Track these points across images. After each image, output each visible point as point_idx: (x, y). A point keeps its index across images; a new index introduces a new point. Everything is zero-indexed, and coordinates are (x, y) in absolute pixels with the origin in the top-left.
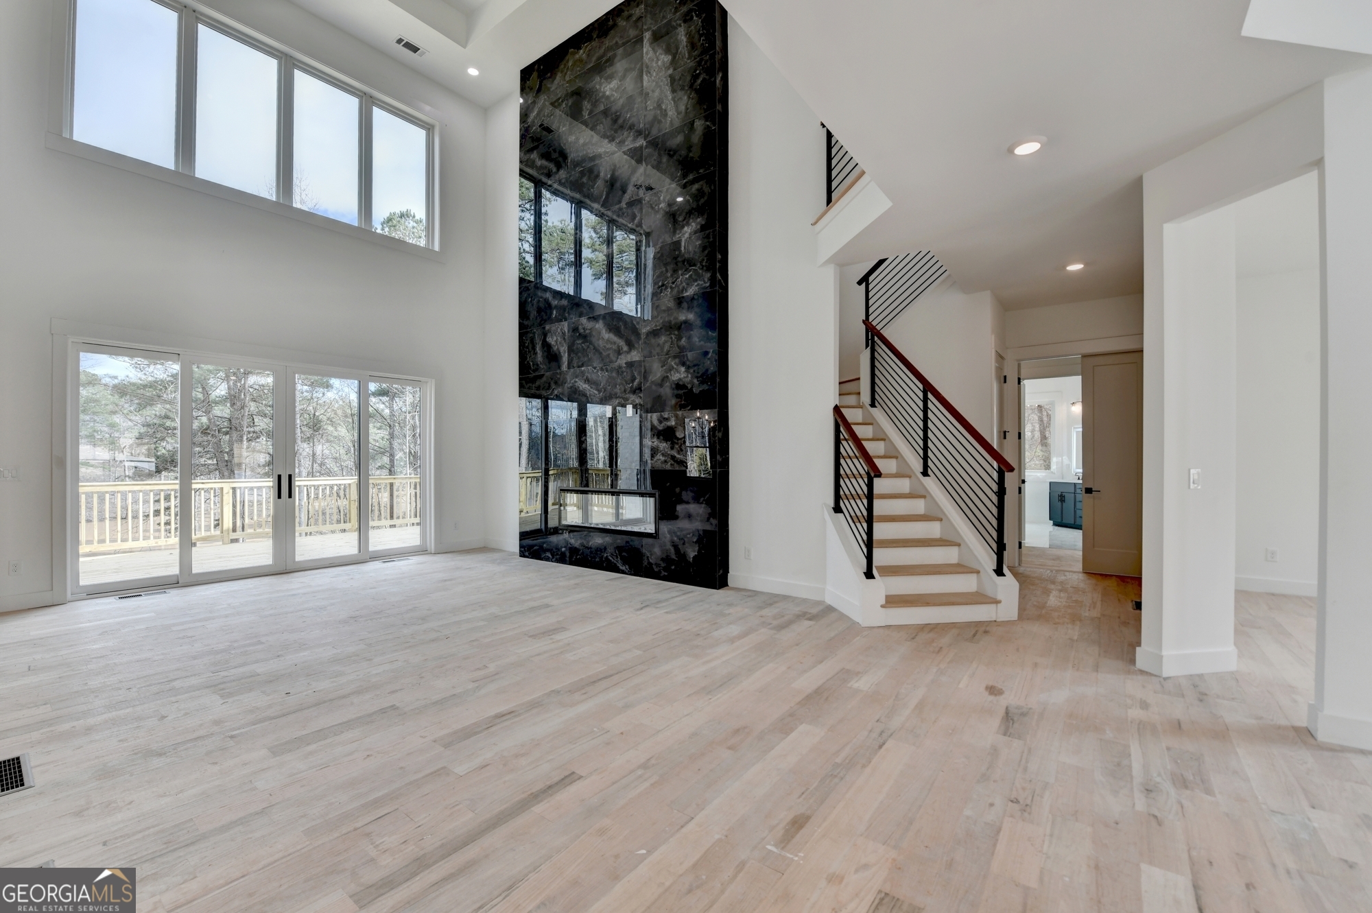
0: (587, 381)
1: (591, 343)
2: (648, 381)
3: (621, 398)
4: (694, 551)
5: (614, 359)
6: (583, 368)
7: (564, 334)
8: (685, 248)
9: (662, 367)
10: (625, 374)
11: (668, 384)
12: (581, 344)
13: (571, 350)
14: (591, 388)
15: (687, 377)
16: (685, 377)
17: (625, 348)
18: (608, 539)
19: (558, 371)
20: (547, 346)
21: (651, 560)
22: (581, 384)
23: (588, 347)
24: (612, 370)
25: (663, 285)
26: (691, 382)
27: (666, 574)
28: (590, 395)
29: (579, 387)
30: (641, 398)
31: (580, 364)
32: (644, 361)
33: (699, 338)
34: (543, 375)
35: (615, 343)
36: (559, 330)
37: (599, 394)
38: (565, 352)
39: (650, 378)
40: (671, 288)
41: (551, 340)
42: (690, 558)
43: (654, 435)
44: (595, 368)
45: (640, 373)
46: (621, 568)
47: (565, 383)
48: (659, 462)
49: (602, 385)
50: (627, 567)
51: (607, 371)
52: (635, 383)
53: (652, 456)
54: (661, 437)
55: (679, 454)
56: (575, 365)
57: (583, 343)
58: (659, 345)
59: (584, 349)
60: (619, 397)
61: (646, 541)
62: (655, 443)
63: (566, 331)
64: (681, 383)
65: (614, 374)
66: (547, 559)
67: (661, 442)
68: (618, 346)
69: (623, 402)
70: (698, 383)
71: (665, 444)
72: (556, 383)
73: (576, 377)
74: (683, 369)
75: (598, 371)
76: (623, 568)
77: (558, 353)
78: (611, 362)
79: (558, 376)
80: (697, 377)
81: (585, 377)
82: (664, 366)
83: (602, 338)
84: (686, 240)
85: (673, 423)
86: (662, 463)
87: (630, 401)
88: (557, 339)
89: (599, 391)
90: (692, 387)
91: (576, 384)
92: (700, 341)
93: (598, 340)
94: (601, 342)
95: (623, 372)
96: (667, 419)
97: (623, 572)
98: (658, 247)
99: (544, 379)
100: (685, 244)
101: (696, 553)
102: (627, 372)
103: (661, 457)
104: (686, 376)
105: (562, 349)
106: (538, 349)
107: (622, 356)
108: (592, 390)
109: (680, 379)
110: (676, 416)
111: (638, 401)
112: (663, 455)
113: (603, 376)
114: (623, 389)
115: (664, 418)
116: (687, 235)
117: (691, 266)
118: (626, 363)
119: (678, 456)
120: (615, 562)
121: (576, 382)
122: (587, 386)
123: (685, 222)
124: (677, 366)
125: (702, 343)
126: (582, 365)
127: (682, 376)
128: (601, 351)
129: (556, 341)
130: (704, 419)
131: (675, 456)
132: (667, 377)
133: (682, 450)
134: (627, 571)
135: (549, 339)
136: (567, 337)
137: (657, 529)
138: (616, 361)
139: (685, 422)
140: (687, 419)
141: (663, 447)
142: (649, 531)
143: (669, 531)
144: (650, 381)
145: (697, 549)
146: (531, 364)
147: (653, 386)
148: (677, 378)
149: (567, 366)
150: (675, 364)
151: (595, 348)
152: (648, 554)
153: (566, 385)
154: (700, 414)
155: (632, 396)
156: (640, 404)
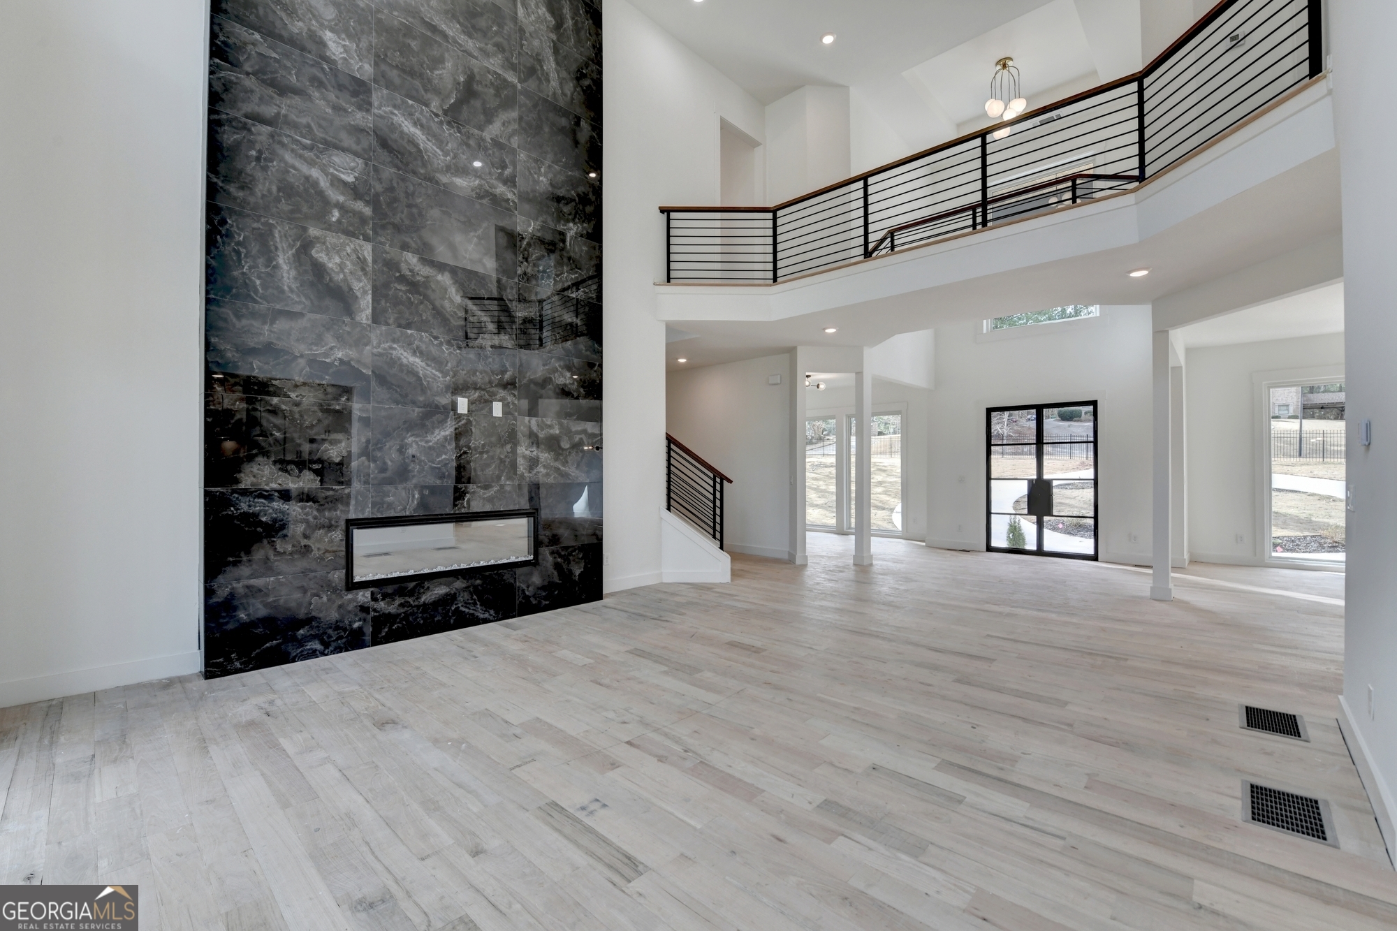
0: (417, 352)
1: (426, 297)
2: (524, 377)
3: (484, 390)
4: (580, 568)
6: (409, 332)
8: (570, 245)
9: (544, 365)
10: (491, 360)
11: (550, 386)
12: (405, 292)
15: (573, 383)
16: (570, 384)
17: (491, 327)
18: (459, 584)
19: (347, 320)
21: (527, 593)
22: (405, 354)
23: (422, 303)
24: (469, 349)
25: (544, 271)
27: (547, 602)
28: (425, 376)
29: (399, 358)
30: (515, 396)
31: (403, 322)
32: (519, 351)
33: (585, 347)
34: (301, 315)
35: (473, 314)
37: (444, 377)
38: (365, 293)
39: (528, 374)
40: (555, 280)
41: (325, 258)
42: (575, 576)
43: (533, 443)
44: (436, 338)
45: (513, 365)
46: (482, 616)
47: (366, 345)
48: (540, 475)
49: (449, 365)
50: (492, 612)
51: (459, 348)
52: (506, 376)
53: (531, 469)
54: (543, 447)
55: (564, 466)
56: (391, 321)
57: (409, 291)
59: (412, 303)
60: (480, 388)
61: (519, 571)
62: (535, 453)
63: (370, 259)
64: (566, 389)
65: (472, 356)
66: (313, 654)
67: (542, 452)
68: (480, 321)
69: (487, 397)
70: (584, 393)
71: (546, 455)
73: (394, 341)
74: (568, 374)
75: (441, 344)
76: (487, 615)
77: (345, 288)
79: (347, 329)
81: (415, 346)
82: (547, 365)
83: (450, 298)
84: (572, 237)
85: (557, 432)
86: (543, 476)
87: (498, 397)
88: (343, 263)
89: (445, 374)
91: (394, 353)
92: (586, 351)
93: (443, 298)
94: (447, 304)
96: (550, 427)
97: (485, 621)
98: (538, 223)
99: (304, 322)
100: (570, 240)
101: (582, 570)
102: (494, 359)
103: (542, 470)
104: (571, 381)
105: (357, 286)
106: (280, 261)
108: (429, 368)
109: (565, 385)
110: (561, 425)
111: (510, 399)
112: (545, 467)
113: (451, 353)
114: (487, 379)
115: (546, 425)
116: (573, 233)
117: (576, 268)
118: (491, 347)
119: (562, 468)
120: (472, 611)
121: (391, 348)
122: (418, 360)
123: (570, 217)
124: (562, 369)
125: (588, 353)
126: (408, 326)
127: (568, 382)
128: (448, 316)
129: (342, 266)
130: (590, 431)
131: (559, 469)
132: (550, 378)
133: (567, 462)
134: (491, 618)
135: (319, 254)
136: (369, 269)
137: (536, 554)
138: (476, 339)
139: (571, 431)
140: (574, 429)
141: (546, 459)
142: (524, 559)
143: (552, 553)
144: (527, 379)
145: (582, 565)
146: (258, 282)
147: (532, 385)
148: (562, 383)
149: (370, 317)
150: (560, 366)
151: (434, 308)
152: (524, 586)
153: (368, 348)
154: (586, 426)
155: (501, 391)
156: (513, 404)
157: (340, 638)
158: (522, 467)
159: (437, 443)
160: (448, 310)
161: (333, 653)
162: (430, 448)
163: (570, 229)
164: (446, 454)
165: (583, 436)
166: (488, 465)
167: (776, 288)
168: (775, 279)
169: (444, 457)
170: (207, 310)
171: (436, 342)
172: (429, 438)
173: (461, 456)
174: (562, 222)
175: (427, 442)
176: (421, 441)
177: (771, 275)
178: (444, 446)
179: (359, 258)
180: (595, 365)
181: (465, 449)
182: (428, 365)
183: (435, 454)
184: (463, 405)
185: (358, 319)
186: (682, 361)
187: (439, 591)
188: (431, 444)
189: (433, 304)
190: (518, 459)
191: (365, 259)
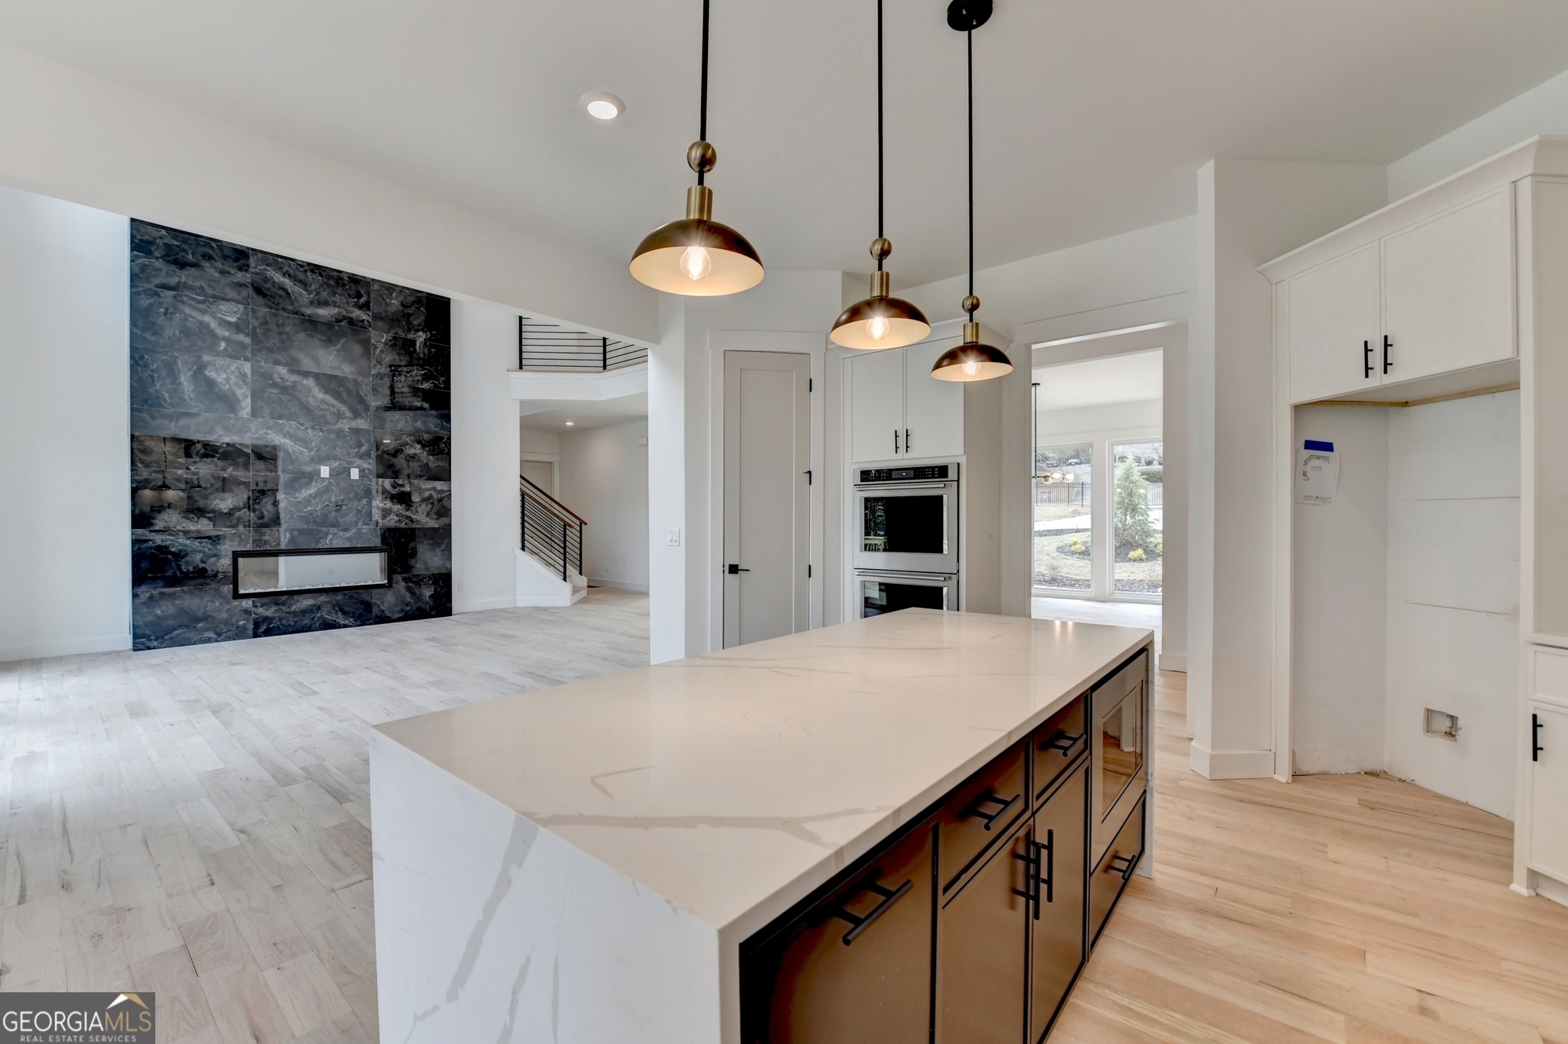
0: (287, 435)
1: (294, 397)
2: (378, 450)
3: (343, 460)
4: (430, 592)
5: (333, 421)
6: (281, 421)
8: (420, 349)
9: (396, 440)
10: (348, 438)
11: (402, 455)
12: (277, 394)
13: (255, 396)
15: (423, 453)
16: (420, 453)
17: (349, 414)
18: (323, 598)
19: (232, 416)
20: (206, 380)
21: (383, 608)
22: (277, 437)
23: (291, 400)
24: (330, 431)
26: (427, 458)
27: (403, 616)
28: (294, 452)
29: (273, 440)
30: (370, 463)
31: (276, 415)
32: (373, 431)
33: (435, 424)
34: (198, 415)
35: (333, 406)
37: (309, 452)
38: (245, 396)
39: (382, 447)
40: (406, 376)
41: (215, 375)
43: (386, 498)
44: (302, 425)
45: (368, 441)
46: (342, 622)
47: (247, 432)
48: (393, 522)
49: (313, 443)
50: (352, 620)
51: (321, 431)
52: (362, 449)
53: (384, 517)
54: (395, 500)
55: (414, 515)
56: (266, 415)
57: (280, 393)
58: (392, 421)
59: (283, 401)
60: (340, 459)
61: (374, 591)
62: (388, 505)
63: (249, 373)
64: (417, 457)
65: (332, 436)
67: (394, 505)
68: (339, 411)
69: (346, 465)
70: (434, 459)
71: (399, 506)
72: (225, 429)
73: (268, 428)
74: (419, 446)
75: (307, 429)
76: (347, 622)
77: (230, 394)
78: (328, 423)
79: (232, 422)
80: (433, 455)
81: (285, 431)
82: (398, 440)
83: (313, 396)
84: (421, 343)
85: (409, 489)
86: (396, 522)
87: (355, 465)
88: (229, 377)
89: (310, 450)
90: (428, 462)
91: (269, 437)
92: (435, 427)
93: (308, 396)
94: (311, 400)
96: (402, 486)
97: (345, 626)
98: (390, 335)
99: (200, 419)
101: (433, 593)
102: (351, 438)
103: (395, 517)
105: (239, 393)
106: (182, 380)
107: (344, 421)
108: (297, 446)
109: (415, 454)
110: (412, 484)
111: (364, 466)
112: (397, 515)
113: (314, 435)
114: (345, 452)
115: (398, 484)
116: (422, 339)
117: (426, 365)
118: (349, 428)
119: (413, 517)
120: (334, 618)
121: (266, 433)
122: (287, 441)
123: (420, 328)
124: (413, 442)
125: (437, 429)
126: (279, 418)
128: (312, 409)
129: (228, 380)
130: (439, 488)
131: (410, 517)
132: (402, 450)
133: (417, 512)
134: (351, 624)
135: (210, 373)
136: (249, 379)
137: (390, 579)
138: (336, 424)
139: (421, 489)
140: (423, 487)
141: (398, 509)
142: (379, 583)
143: (404, 579)
144: (381, 450)
145: (433, 589)
146: (166, 395)
147: (385, 456)
149: (250, 413)
150: (410, 440)
151: (301, 404)
152: (379, 603)
153: (248, 434)
154: (435, 485)
155: (357, 460)
156: (369, 469)
157: (229, 631)
158: (376, 516)
159: (304, 498)
160: (313, 404)
161: (223, 640)
162: (299, 502)
163: (420, 337)
164: (311, 506)
165: (432, 492)
166: (348, 514)
167: (606, 374)
168: (605, 367)
169: (309, 508)
170: (131, 415)
171: (302, 428)
172: (297, 495)
173: (324, 507)
174: (412, 332)
175: (296, 498)
176: (291, 497)
177: (601, 363)
178: (310, 501)
179: (240, 373)
180: (443, 438)
181: (327, 503)
182: (296, 444)
183: (302, 506)
184: (325, 471)
185: (240, 415)
186: (569, 424)
187: (307, 602)
188: (299, 499)
189: (299, 401)
190: (373, 510)
191: (245, 373)
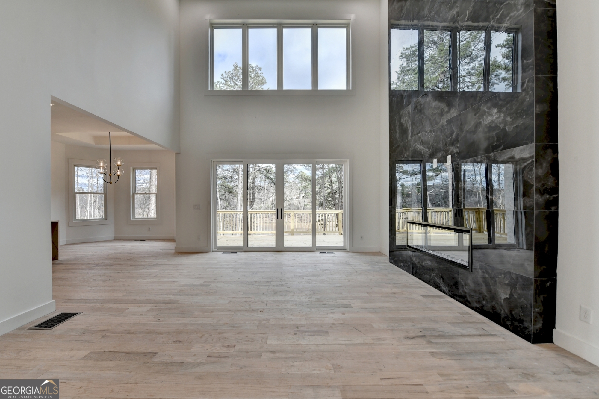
0: (422, 143)
1: (424, 114)
2: (463, 131)
4: (506, 294)
6: (419, 134)
7: (409, 113)
9: (475, 115)
10: (446, 130)
12: (418, 117)
13: (413, 124)
14: (424, 147)
15: (500, 116)
16: (497, 118)
17: (446, 109)
19: (407, 140)
20: (401, 125)
21: (465, 290)
22: (418, 146)
23: (423, 117)
24: (437, 130)
26: (505, 122)
28: (424, 153)
29: (417, 149)
30: (458, 147)
31: (418, 131)
32: (460, 115)
35: (439, 108)
36: (407, 112)
37: (429, 151)
38: (410, 126)
39: (466, 127)
41: (403, 121)
42: (501, 298)
44: (426, 132)
45: (457, 126)
46: (443, 288)
47: (410, 148)
49: (431, 143)
50: (447, 289)
51: (434, 132)
52: (453, 136)
56: (415, 134)
57: (419, 116)
59: (420, 120)
60: (442, 150)
61: (461, 270)
63: (410, 111)
64: (493, 125)
65: (439, 133)
66: (401, 267)
68: (442, 109)
69: (445, 154)
70: (511, 120)
72: (405, 149)
73: (416, 142)
74: (495, 111)
75: (428, 133)
76: (445, 289)
77: (406, 128)
78: (437, 123)
79: (407, 144)
80: (510, 115)
81: (421, 140)
82: (477, 113)
83: (431, 106)
87: (449, 152)
88: (406, 119)
89: (429, 149)
90: (505, 126)
91: (416, 147)
93: (429, 109)
95: (444, 129)
97: (444, 292)
99: (400, 148)
101: (508, 296)
102: (448, 129)
104: (497, 116)
105: (408, 125)
106: (397, 129)
107: (444, 117)
108: (424, 149)
109: (492, 122)
111: (456, 150)
113: (431, 136)
114: (445, 143)
118: (447, 122)
120: (439, 282)
121: (416, 145)
122: (421, 147)
124: (489, 109)
127: (494, 118)
128: (430, 117)
129: (406, 121)
132: (481, 123)
134: (447, 292)
136: (411, 115)
137: (470, 263)
138: (440, 122)
144: (465, 131)
147: (468, 135)
148: (490, 121)
149: (411, 135)
151: (427, 117)
152: (463, 283)
153: (411, 149)
156: (457, 153)
160: (430, 114)
184: (435, 163)
185: (409, 138)
